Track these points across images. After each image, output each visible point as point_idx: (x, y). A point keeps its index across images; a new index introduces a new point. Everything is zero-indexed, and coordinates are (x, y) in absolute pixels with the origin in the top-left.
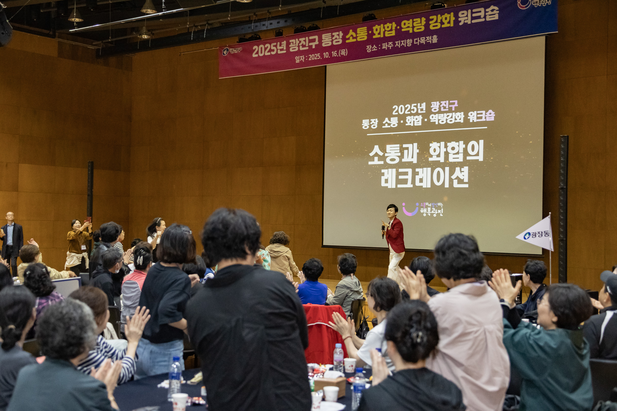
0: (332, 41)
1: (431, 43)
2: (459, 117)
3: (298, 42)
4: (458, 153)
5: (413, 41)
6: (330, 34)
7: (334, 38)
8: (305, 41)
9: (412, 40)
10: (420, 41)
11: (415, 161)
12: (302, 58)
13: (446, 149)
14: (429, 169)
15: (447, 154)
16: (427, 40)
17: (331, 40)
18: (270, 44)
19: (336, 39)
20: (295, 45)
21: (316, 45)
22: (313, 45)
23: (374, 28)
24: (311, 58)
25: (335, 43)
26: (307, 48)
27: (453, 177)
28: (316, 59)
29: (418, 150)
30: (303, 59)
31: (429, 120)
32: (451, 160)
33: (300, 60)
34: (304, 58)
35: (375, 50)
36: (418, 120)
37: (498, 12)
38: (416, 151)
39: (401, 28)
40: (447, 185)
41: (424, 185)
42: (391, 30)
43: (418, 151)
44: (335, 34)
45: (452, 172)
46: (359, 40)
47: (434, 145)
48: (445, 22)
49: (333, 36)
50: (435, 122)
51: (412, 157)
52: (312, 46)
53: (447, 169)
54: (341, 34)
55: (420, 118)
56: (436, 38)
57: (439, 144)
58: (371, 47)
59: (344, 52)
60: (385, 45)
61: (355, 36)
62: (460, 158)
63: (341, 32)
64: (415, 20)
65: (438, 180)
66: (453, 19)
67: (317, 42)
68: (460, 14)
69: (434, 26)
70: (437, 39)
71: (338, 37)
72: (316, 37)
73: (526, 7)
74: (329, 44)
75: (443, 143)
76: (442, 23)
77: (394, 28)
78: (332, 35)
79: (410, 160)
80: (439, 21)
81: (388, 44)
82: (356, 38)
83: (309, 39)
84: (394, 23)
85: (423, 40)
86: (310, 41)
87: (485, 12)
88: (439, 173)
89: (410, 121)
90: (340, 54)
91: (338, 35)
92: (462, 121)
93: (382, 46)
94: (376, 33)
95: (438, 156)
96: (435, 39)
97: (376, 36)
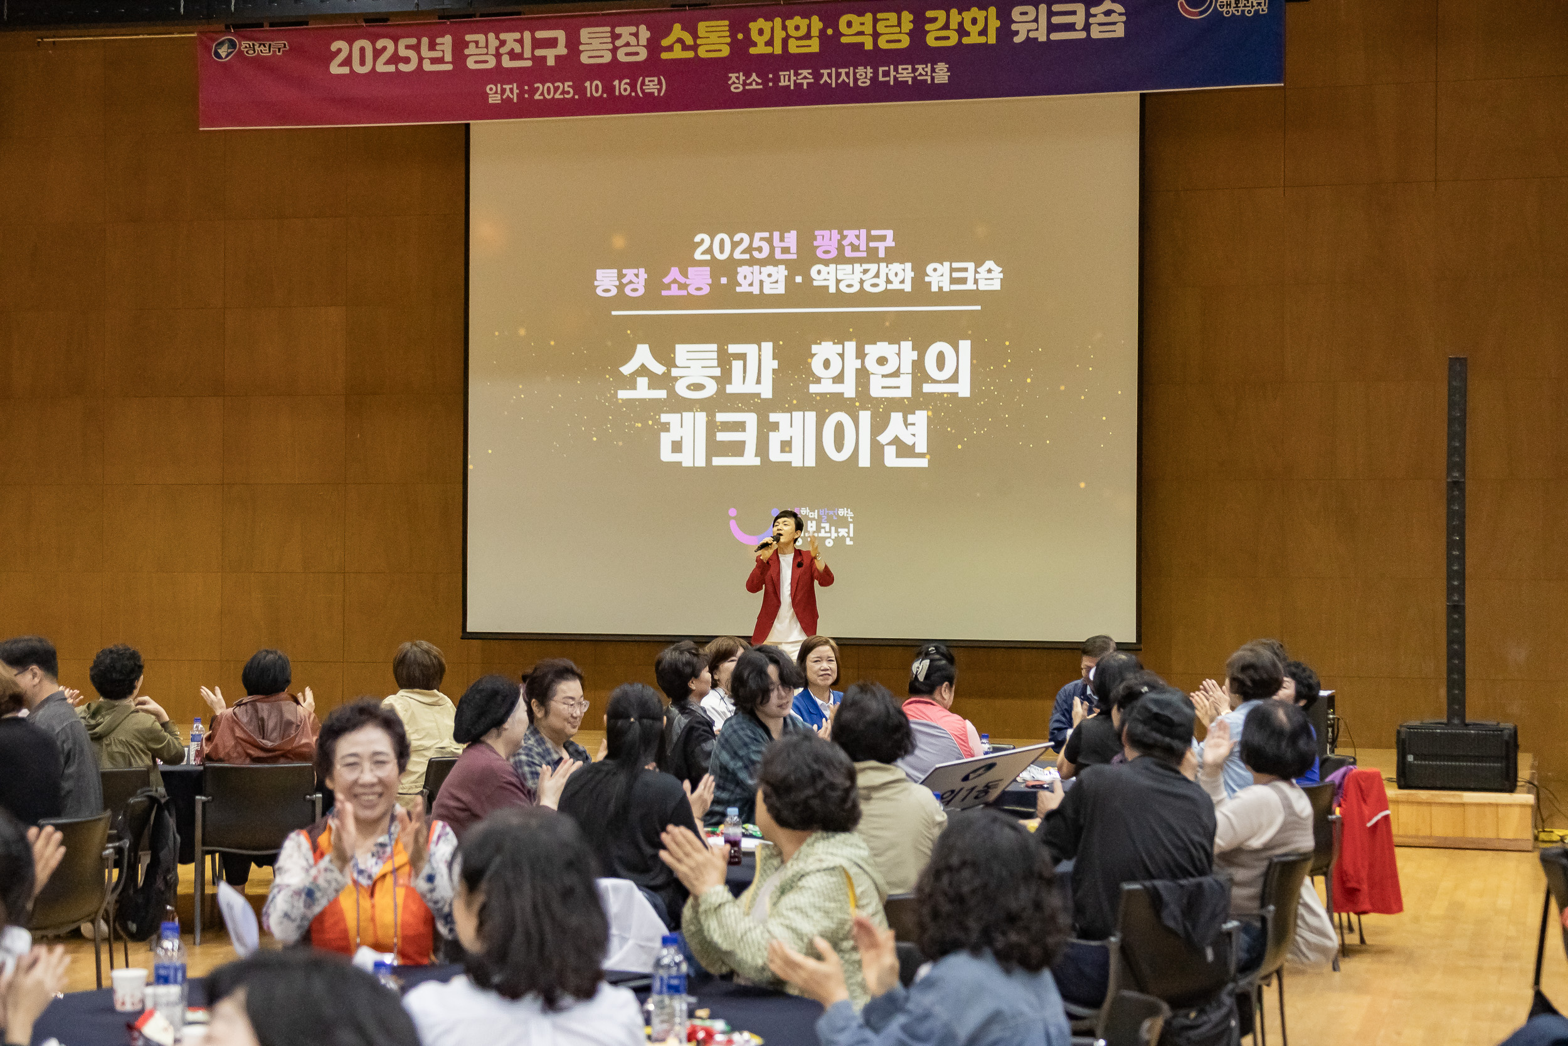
0: (614, 50)
1: (929, 82)
2: (901, 275)
3: (493, 42)
4: (896, 374)
5: (876, 73)
6: (608, 29)
7: (618, 43)
8: (521, 41)
9: (872, 71)
10: (898, 76)
11: (766, 391)
12: (511, 90)
13: (860, 361)
14: (811, 416)
15: (863, 375)
16: (917, 74)
17: (610, 46)
18: (396, 41)
19: (628, 44)
20: (485, 51)
21: (557, 58)
22: (550, 56)
23: (754, 27)
24: (542, 94)
25: (621, 57)
26: (529, 63)
27: (884, 438)
28: (557, 96)
29: (776, 362)
30: (513, 94)
31: (808, 279)
32: (876, 391)
33: (504, 97)
34: (516, 91)
35: (754, 86)
36: (773, 279)
37: (1124, 18)
38: (770, 364)
39: (838, 34)
40: (864, 461)
41: (795, 459)
42: (808, 36)
43: (775, 364)
44: (625, 31)
45: (880, 426)
46: (702, 53)
47: (824, 350)
48: (974, 30)
49: (615, 37)
50: (827, 287)
51: (758, 382)
52: (544, 58)
53: (865, 417)
54: (644, 33)
55: (781, 272)
56: (946, 70)
57: (838, 348)
58: (742, 78)
59: (652, 85)
60: (787, 77)
61: (692, 43)
62: (904, 388)
63: (643, 28)
64: (879, 16)
65: (839, 446)
66: (994, 24)
67: (562, 50)
68: (1016, 13)
69: (937, 39)
70: (949, 74)
71: (633, 41)
72: (560, 35)
73: (1201, 13)
74: (603, 57)
75: (851, 347)
76: (962, 32)
77: (815, 32)
78: (612, 32)
79: (750, 387)
80: (954, 25)
81: (796, 74)
82: (695, 47)
83: (533, 38)
84: (815, 19)
85: (905, 74)
86: (537, 44)
87: (1088, 15)
88: (839, 428)
89: (748, 279)
90: (642, 90)
91: (636, 35)
92: (907, 287)
93: (777, 79)
94: (760, 41)
95: (839, 379)
96: (942, 74)
97: (760, 49)
